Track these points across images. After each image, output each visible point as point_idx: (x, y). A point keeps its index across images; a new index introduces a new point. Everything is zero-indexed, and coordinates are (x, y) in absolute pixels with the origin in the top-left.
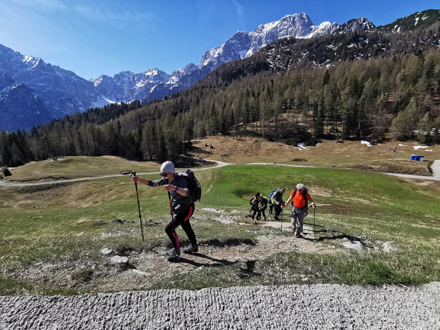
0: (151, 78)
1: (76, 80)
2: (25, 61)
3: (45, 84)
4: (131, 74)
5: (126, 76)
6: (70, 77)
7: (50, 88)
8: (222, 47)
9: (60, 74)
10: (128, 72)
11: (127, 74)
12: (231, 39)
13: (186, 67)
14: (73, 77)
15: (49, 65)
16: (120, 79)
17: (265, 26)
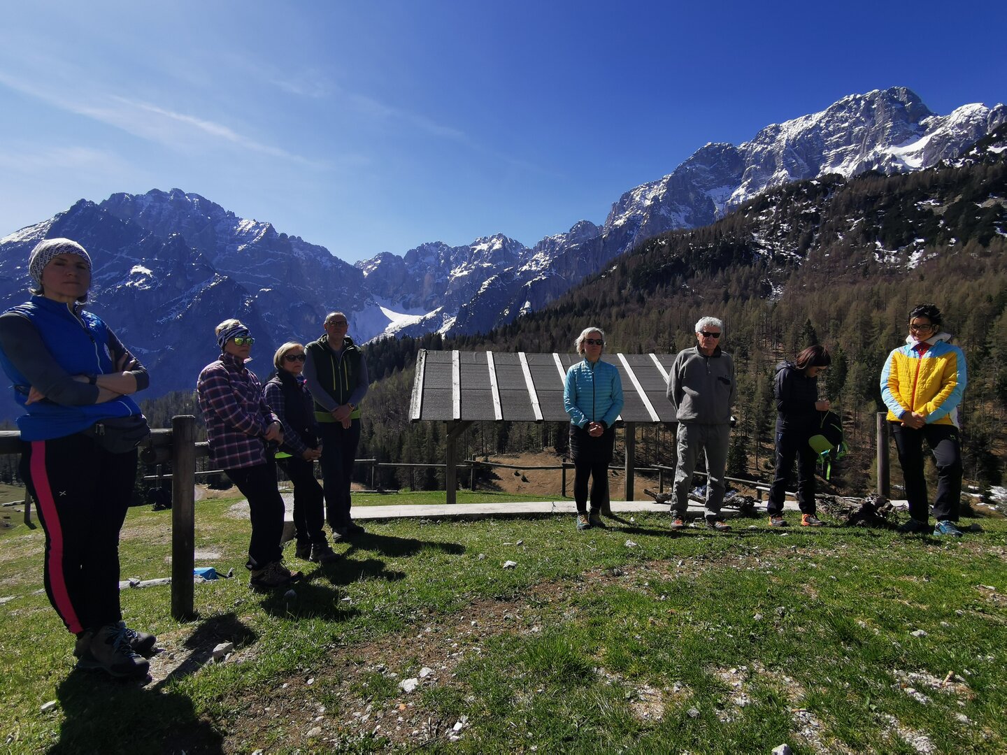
0: (487, 257)
1: (329, 264)
2: (242, 230)
3: (269, 275)
4: (442, 250)
5: (432, 254)
6: (318, 258)
7: (278, 282)
8: (665, 181)
9: (301, 253)
10: (438, 244)
11: (434, 250)
12: (690, 162)
13: (571, 230)
14: (324, 259)
15: (284, 235)
16: (417, 260)
17: (784, 125)
